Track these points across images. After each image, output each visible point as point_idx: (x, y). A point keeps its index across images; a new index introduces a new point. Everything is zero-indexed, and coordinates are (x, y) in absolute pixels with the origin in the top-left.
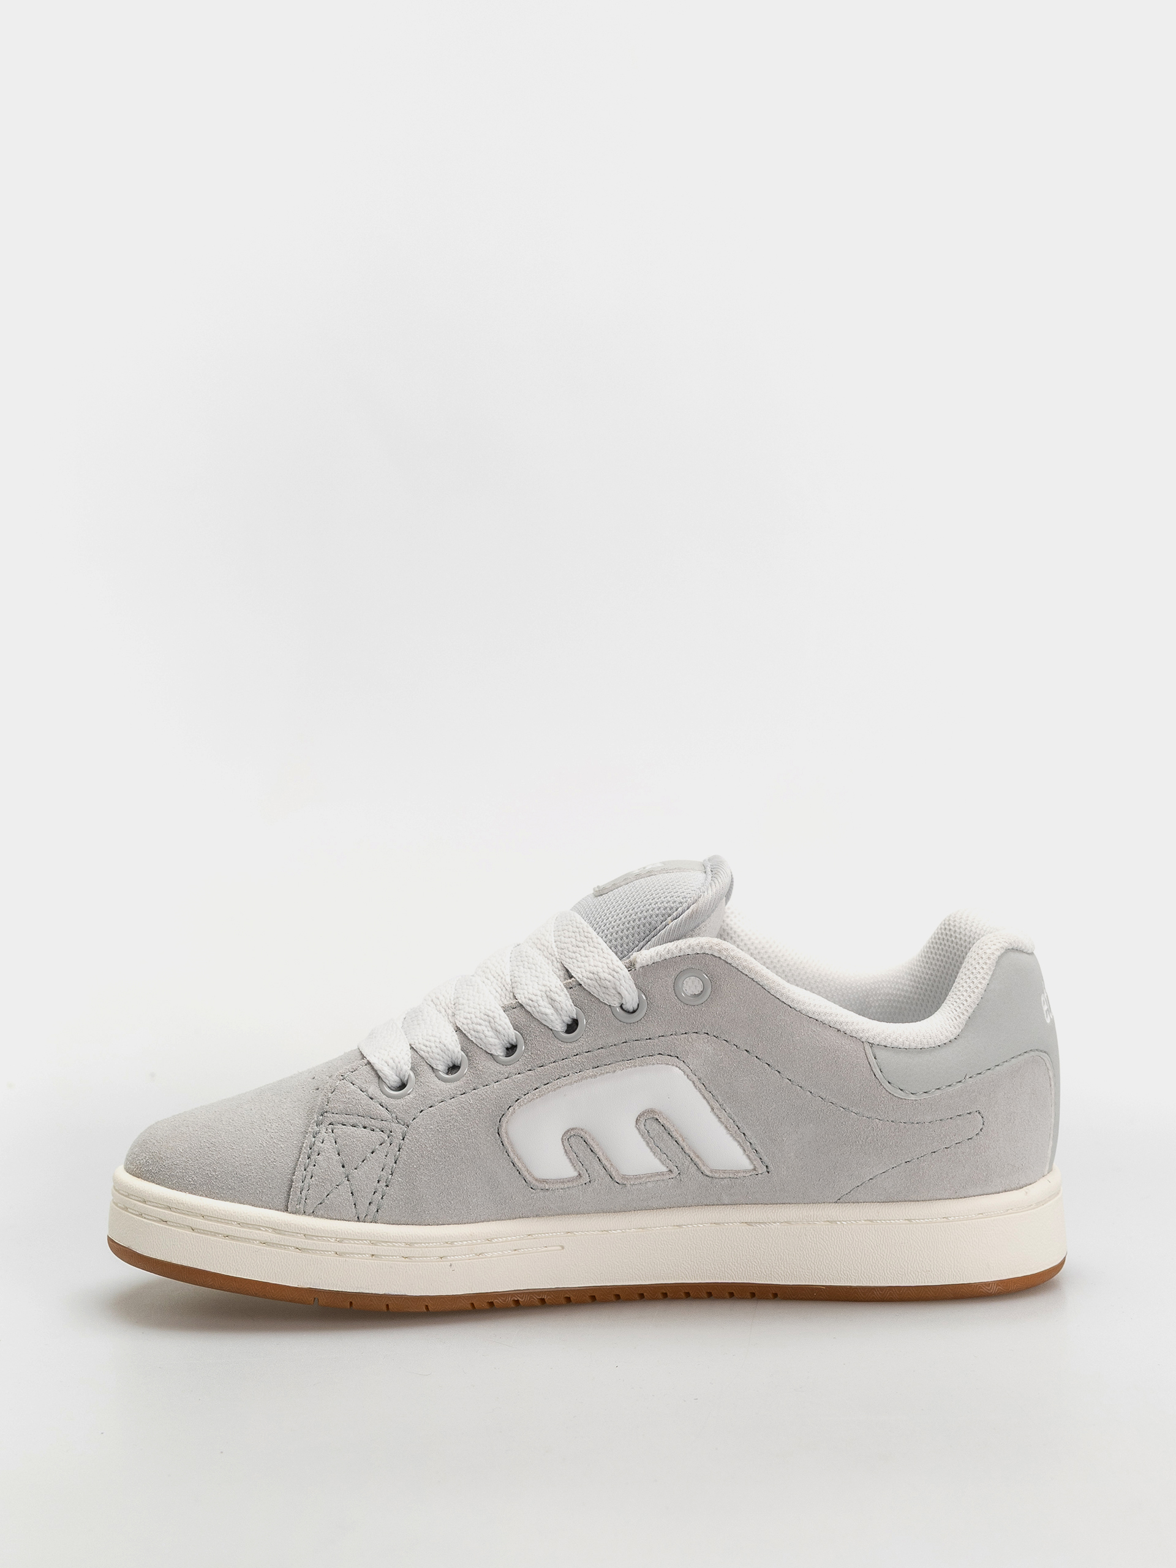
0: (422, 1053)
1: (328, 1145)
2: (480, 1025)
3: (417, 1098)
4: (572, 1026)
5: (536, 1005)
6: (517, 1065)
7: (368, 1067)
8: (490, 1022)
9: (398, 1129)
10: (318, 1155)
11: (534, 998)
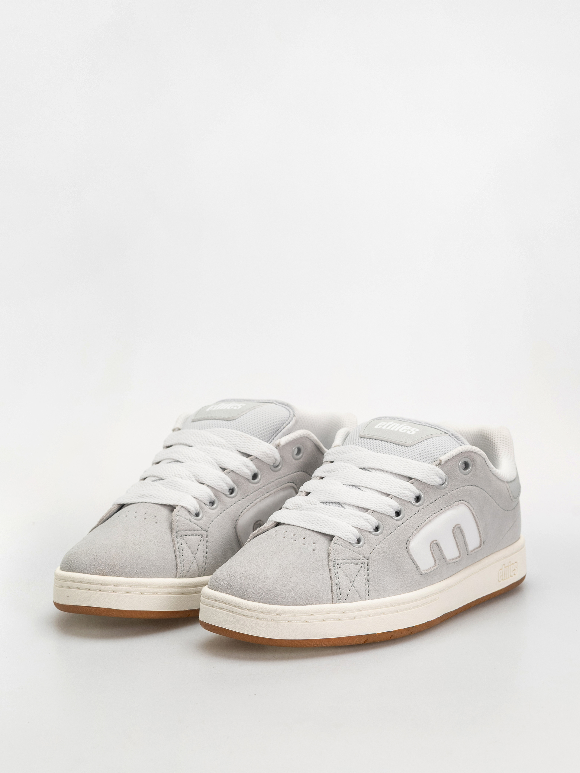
0: (200, 499)
1: (184, 546)
2: (219, 482)
3: (207, 518)
4: (255, 476)
5: (241, 470)
6: (237, 497)
7: (182, 509)
8: (223, 480)
9: (205, 533)
10: (182, 550)
11: (239, 467)
